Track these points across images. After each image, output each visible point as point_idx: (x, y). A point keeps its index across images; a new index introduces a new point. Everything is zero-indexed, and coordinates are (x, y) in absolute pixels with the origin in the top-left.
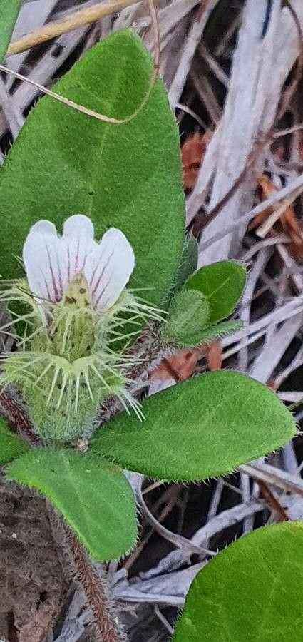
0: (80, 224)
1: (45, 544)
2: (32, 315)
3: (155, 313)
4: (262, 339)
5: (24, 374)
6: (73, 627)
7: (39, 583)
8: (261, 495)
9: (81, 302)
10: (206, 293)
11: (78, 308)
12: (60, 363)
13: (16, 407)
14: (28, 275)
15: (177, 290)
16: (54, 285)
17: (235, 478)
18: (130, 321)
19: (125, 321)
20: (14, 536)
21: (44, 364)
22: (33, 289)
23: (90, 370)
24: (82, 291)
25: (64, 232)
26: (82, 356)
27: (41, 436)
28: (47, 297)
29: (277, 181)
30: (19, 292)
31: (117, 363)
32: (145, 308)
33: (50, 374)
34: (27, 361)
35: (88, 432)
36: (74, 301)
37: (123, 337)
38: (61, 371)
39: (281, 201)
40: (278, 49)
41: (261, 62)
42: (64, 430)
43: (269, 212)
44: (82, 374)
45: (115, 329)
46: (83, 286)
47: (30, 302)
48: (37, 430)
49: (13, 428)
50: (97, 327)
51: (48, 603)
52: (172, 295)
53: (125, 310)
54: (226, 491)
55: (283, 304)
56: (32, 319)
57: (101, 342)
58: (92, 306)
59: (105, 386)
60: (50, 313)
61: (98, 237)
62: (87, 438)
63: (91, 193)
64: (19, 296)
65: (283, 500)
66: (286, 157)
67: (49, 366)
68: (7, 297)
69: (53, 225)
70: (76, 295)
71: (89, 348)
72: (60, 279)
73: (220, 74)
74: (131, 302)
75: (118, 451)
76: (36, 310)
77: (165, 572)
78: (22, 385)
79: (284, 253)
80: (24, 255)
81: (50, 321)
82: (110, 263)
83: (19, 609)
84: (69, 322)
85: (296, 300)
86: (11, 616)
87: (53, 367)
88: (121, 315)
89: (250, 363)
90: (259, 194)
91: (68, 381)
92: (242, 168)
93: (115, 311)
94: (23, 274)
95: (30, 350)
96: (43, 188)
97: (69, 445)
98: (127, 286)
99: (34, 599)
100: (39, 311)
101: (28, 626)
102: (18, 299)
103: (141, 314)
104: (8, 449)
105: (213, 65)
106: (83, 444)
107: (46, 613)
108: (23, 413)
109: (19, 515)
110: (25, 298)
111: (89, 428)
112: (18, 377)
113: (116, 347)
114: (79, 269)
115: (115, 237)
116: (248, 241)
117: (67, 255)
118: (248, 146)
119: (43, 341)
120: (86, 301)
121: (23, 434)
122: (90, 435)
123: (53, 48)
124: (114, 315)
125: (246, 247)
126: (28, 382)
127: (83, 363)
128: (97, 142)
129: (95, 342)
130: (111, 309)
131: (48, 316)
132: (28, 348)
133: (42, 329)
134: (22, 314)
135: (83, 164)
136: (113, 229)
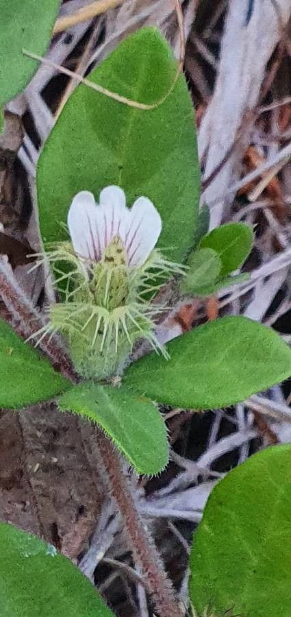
0: (114, 194)
1: (80, 466)
2: (76, 272)
3: (177, 267)
4: (251, 291)
5: (68, 322)
6: (105, 536)
7: (77, 499)
8: (255, 423)
9: (117, 261)
10: (218, 250)
11: (116, 265)
12: (101, 311)
13: (59, 350)
14: (73, 239)
15: (194, 249)
16: (94, 247)
17: (231, 411)
18: (157, 275)
19: (153, 275)
20: (55, 460)
21: (87, 313)
22: (77, 249)
23: (127, 317)
24: (119, 251)
25: (101, 202)
26: (117, 306)
27: (82, 375)
28: (88, 256)
29: (261, 152)
30: (65, 252)
31: (147, 311)
32: (170, 264)
33: (94, 322)
34: (71, 311)
35: (120, 371)
36: (111, 259)
37: (153, 288)
38: (102, 319)
39: (269, 170)
40: (261, 35)
41: (246, 47)
42: (102, 368)
43: (258, 180)
44: (120, 321)
45: (145, 282)
46: (120, 247)
47: (75, 261)
48: (78, 369)
49: (57, 367)
50: (130, 281)
51: (86, 516)
52: (189, 253)
53: (154, 266)
54: (224, 422)
55: (269, 261)
56: (74, 276)
57: (134, 294)
58: (127, 262)
59: (139, 330)
60: (91, 270)
61: (129, 205)
62: (120, 375)
63: (120, 168)
64: (64, 256)
65: (274, 428)
66: (267, 129)
67: (92, 315)
68: (55, 257)
69: (92, 195)
70: (113, 254)
71: (124, 299)
72: (99, 241)
73: (209, 58)
74: (159, 261)
75: (147, 386)
76: (79, 268)
77: (176, 491)
78: (67, 332)
79: (269, 215)
80: (69, 222)
81: (91, 276)
82: (140, 227)
83: (61, 521)
84: (109, 278)
85: (282, 256)
86: (54, 527)
87: (96, 316)
88: (151, 270)
89: (242, 310)
90: (247, 163)
91: (108, 326)
92: (232, 141)
93: (146, 268)
94: (67, 237)
95: (72, 302)
96: (80, 165)
97: (105, 382)
98: (156, 246)
99: (74, 512)
100: (82, 269)
101: (70, 535)
102: (65, 258)
103: (166, 270)
104: (55, 385)
105: (202, 48)
106: (117, 380)
107: (85, 524)
108: (65, 355)
109: (59, 443)
110: (71, 258)
111: (122, 366)
112: (64, 325)
113: (146, 297)
114: (115, 233)
115: (144, 205)
116: (238, 204)
117: (104, 221)
118: (237, 122)
119: (85, 294)
120: (122, 260)
121: (65, 374)
122: (122, 373)
123: (64, 37)
124: (146, 271)
125: (235, 210)
126: (72, 329)
127: (120, 312)
128: (125, 124)
129: (130, 294)
130: (143, 266)
131: (89, 272)
132: (71, 300)
133: (85, 284)
134: (66, 272)
135: (114, 143)
136: (142, 198)
